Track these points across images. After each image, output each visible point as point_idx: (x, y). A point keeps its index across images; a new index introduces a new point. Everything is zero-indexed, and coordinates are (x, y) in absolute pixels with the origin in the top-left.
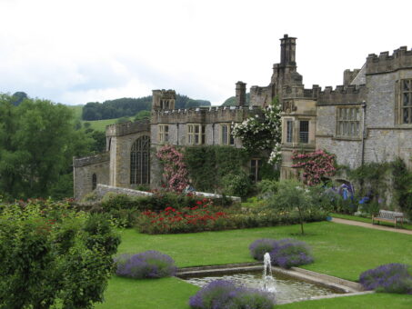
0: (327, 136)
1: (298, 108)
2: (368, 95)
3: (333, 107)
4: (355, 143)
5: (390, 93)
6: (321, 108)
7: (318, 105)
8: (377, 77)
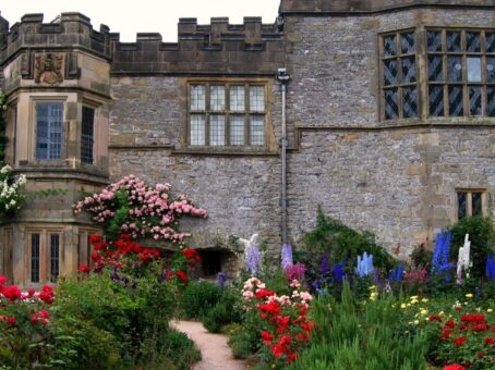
0: (154, 147)
1: (84, 72)
2: (296, 58)
3: (172, 80)
4: (256, 163)
5: (361, 56)
6: (127, 81)
7: (116, 74)
8: (317, 22)
